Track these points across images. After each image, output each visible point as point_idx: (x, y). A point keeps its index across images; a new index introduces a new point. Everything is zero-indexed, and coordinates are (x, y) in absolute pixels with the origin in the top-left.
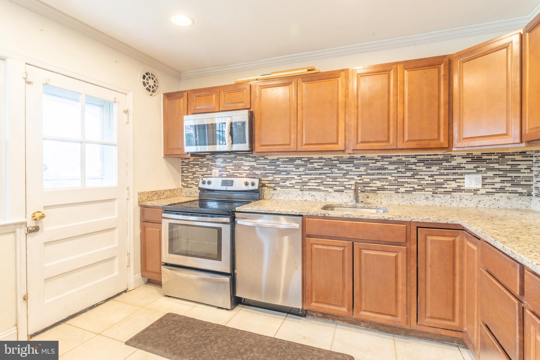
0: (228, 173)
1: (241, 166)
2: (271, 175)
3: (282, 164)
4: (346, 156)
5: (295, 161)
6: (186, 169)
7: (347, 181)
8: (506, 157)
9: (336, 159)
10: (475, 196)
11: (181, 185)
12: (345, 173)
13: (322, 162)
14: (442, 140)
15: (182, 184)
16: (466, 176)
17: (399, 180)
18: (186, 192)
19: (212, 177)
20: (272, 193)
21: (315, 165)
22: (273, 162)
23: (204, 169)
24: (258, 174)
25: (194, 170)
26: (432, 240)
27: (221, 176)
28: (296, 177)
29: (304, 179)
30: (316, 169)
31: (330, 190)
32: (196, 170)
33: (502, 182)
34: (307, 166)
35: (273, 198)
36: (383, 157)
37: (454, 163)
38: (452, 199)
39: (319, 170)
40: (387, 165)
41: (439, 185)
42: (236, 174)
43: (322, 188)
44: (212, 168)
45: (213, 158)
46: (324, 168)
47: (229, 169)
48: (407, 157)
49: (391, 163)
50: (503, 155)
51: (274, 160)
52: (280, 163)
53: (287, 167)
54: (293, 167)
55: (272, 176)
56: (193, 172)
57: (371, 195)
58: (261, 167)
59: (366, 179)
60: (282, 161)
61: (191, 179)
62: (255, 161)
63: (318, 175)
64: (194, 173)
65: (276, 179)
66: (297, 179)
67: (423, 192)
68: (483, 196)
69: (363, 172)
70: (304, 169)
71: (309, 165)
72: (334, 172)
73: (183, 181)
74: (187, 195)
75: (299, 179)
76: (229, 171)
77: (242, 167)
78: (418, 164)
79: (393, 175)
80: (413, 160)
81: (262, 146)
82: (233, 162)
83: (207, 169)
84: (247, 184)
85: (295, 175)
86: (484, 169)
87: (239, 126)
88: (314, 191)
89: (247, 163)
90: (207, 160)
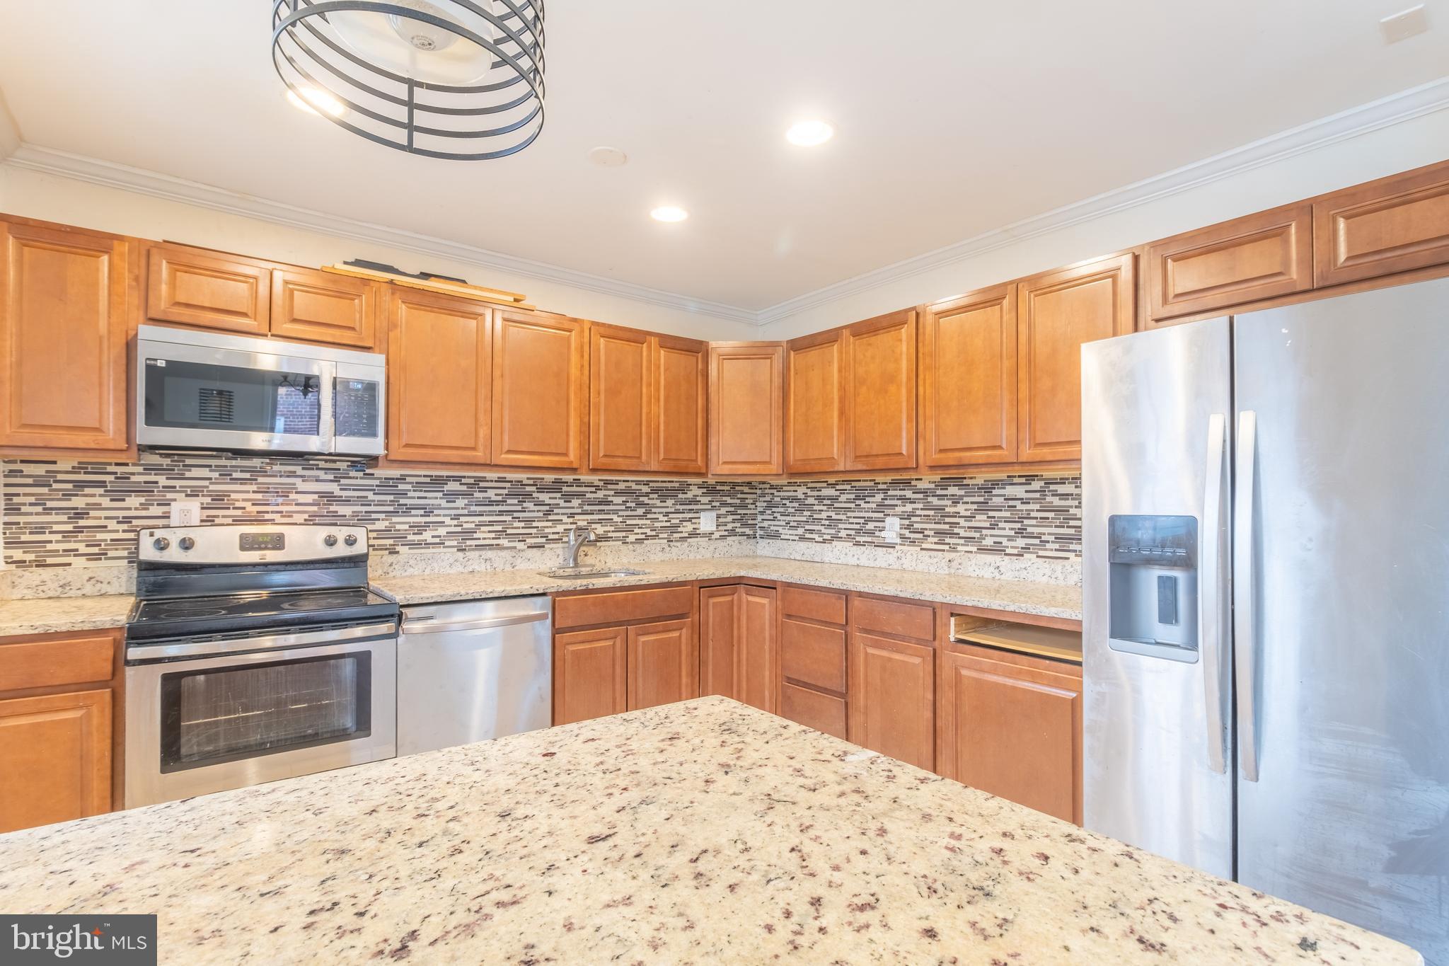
0: (239, 512)
1: (289, 492)
2: (383, 516)
3: (414, 491)
4: (549, 477)
5: (447, 484)
6: (32, 499)
7: (551, 527)
8: (737, 488)
9: (531, 482)
10: (712, 542)
12: (547, 511)
13: (505, 488)
14: (699, 462)
15: (10, 557)
16: (702, 514)
17: (628, 522)
19: (168, 527)
20: (390, 562)
21: (491, 494)
22: (388, 485)
23: (133, 501)
24: (345, 516)
25: (79, 502)
26: (714, 603)
27: (209, 521)
28: (447, 520)
29: (465, 526)
30: (491, 503)
31: (521, 546)
32: (87, 504)
33: (734, 521)
34: (473, 495)
35: (391, 575)
36: (607, 482)
37: (690, 495)
38: (690, 549)
39: (498, 505)
40: (613, 496)
41: (674, 528)
42: (267, 516)
43: (504, 542)
44: (169, 496)
45: (176, 466)
46: (509, 501)
47: (244, 500)
48: (638, 483)
49: (618, 493)
50: (734, 485)
51: (393, 479)
52: (409, 487)
53: (426, 498)
54: (441, 498)
55: (387, 520)
56: (76, 508)
57: (590, 550)
58: (354, 497)
59: (582, 521)
60: (412, 483)
61: (64, 537)
62: (336, 480)
63: (496, 515)
64: (80, 514)
65: (398, 527)
66: (451, 526)
67: (657, 541)
68: (717, 541)
69: (577, 508)
70: (466, 501)
71: (477, 495)
72: (527, 508)
73: (11, 543)
75: (455, 526)
76: (244, 508)
77: (292, 496)
78: (651, 496)
79: (620, 513)
80: (645, 489)
81: (407, 445)
82: (256, 480)
83: (146, 500)
84: (331, 542)
85: (444, 516)
86: (718, 504)
87: (358, 390)
88: (490, 549)
89: (308, 487)
90: (145, 469)
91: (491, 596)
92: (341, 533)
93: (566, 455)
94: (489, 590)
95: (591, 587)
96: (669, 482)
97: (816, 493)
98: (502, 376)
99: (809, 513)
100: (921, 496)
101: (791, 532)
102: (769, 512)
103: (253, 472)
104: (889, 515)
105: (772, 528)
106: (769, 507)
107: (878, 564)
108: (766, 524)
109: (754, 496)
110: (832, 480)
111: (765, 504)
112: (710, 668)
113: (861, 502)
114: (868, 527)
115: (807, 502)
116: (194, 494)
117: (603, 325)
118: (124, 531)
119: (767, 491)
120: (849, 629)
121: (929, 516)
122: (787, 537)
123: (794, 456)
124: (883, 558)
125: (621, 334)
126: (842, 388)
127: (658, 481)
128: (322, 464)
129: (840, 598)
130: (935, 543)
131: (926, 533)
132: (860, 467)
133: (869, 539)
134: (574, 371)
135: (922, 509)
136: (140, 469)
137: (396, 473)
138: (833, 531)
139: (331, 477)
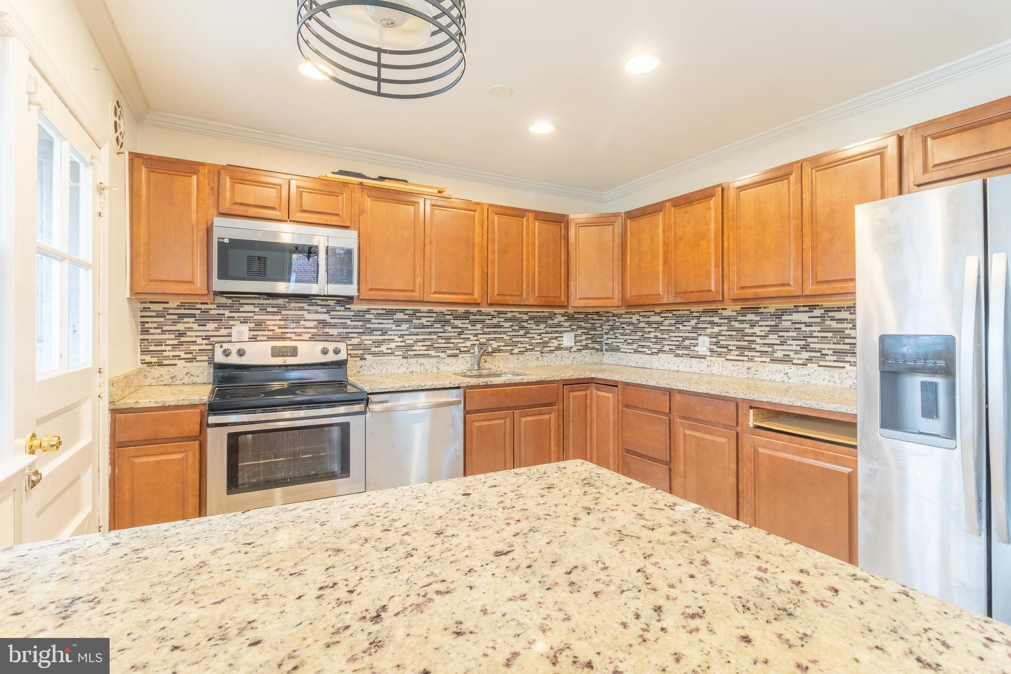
0: (271, 333)
1: (300, 320)
2: (356, 335)
3: (375, 319)
4: (461, 309)
5: (396, 314)
6: (155, 325)
7: (462, 343)
8: (589, 316)
9: (449, 313)
10: (571, 353)
11: (139, 362)
12: (460, 332)
14: (563, 298)
15: (144, 360)
16: (565, 335)
17: (514, 340)
18: (158, 376)
19: (231, 342)
20: (361, 365)
21: (423, 321)
22: (359, 316)
23: (211, 326)
24: (333, 335)
25: (181, 327)
26: (572, 396)
27: (253, 339)
28: (396, 338)
29: (408, 342)
30: (424, 327)
31: (443, 355)
32: (185, 328)
33: (587, 339)
34: (412, 322)
35: (361, 373)
36: (499, 313)
37: (556, 321)
38: (556, 358)
39: (428, 328)
40: (503, 322)
41: (545, 344)
42: (287, 335)
43: (432, 353)
44: (231, 323)
45: (235, 304)
46: (435, 326)
47: (274, 325)
48: (520, 313)
49: (507, 320)
50: (587, 314)
51: (362, 311)
52: (372, 316)
53: (383, 323)
54: (392, 324)
55: (359, 338)
56: (179, 331)
57: (488, 358)
58: (338, 323)
59: (483, 339)
60: (374, 314)
61: (173, 348)
62: (328, 312)
63: (427, 335)
64: (181, 334)
65: (366, 342)
66: (398, 342)
67: (533, 353)
68: (575, 353)
69: (480, 330)
70: (408, 326)
71: (414, 321)
72: (447, 330)
73: (144, 352)
74: (161, 383)
75: (401, 342)
76: (274, 330)
77: (302, 323)
78: (529, 322)
79: (508, 334)
80: (525, 317)
81: (371, 289)
82: (281, 312)
83: (218, 325)
84: (325, 352)
85: (394, 335)
86: (575, 327)
87: (341, 254)
88: (423, 357)
89: (312, 316)
90: (217, 306)
91: (424, 388)
92: (331, 346)
93: (472, 294)
94: (423, 384)
95: (489, 383)
96: (542, 312)
97: (646, 320)
98: (431, 242)
99: (641, 334)
100: (726, 321)
101: (628, 347)
102: (611, 333)
103: (279, 307)
104: (701, 335)
105: (614, 344)
106: (612, 329)
107: (692, 370)
108: (610, 341)
109: (602, 322)
110: (658, 310)
111: (609, 327)
112: (571, 440)
113: (680, 326)
114: (685, 343)
115: (639, 326)
116: (245, 321)
117: (497, 206)
118: (206, 344)
119: (610, 318)
120: (671, 416)
121: (732, 335)
122: (625, 350)
123: (630, 294)
124: (697, 366)
125: (509, 212)
126: (666, 244)
127: (534, 312)
128: (319, 302)
129: (665, 394)
130: (737, 355)
131: (730, 348)
132: (679, 300)
133: (686, 352)
134: (477, 238)
135: (726, 331)
136: (215, 306)
137: (364, 307)
138: (659, 347)
139: (325, 310)
